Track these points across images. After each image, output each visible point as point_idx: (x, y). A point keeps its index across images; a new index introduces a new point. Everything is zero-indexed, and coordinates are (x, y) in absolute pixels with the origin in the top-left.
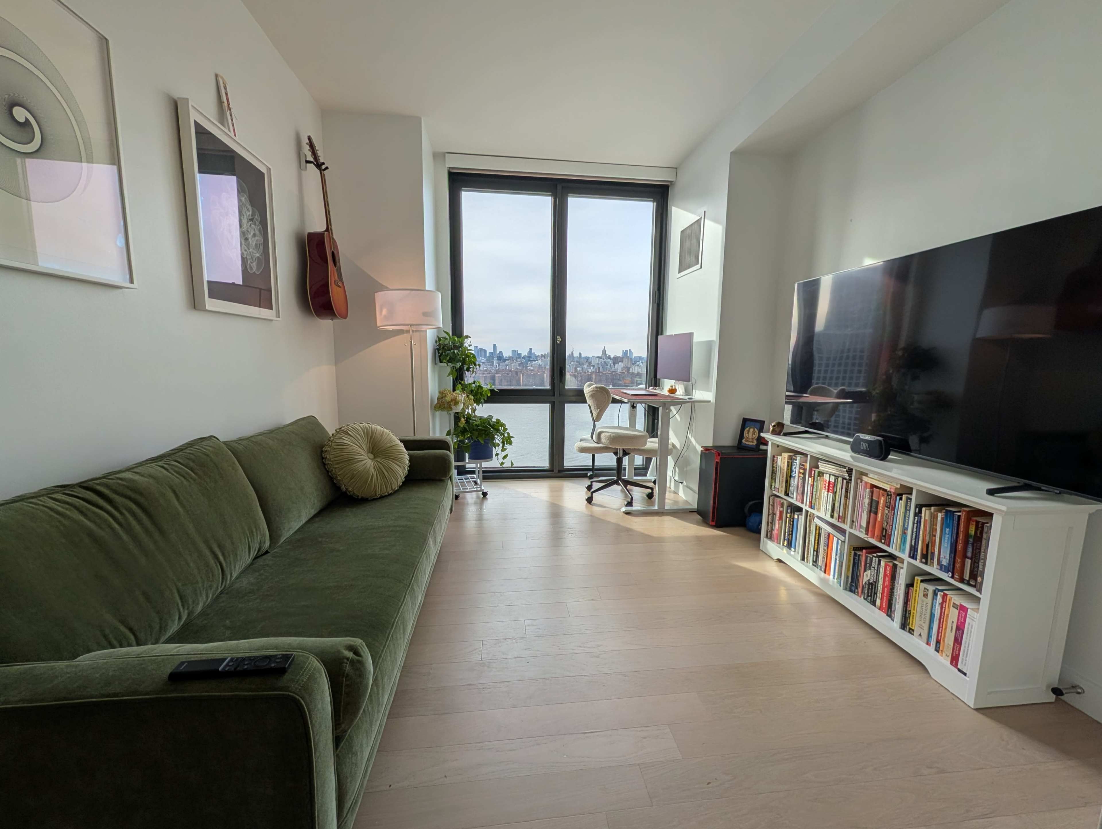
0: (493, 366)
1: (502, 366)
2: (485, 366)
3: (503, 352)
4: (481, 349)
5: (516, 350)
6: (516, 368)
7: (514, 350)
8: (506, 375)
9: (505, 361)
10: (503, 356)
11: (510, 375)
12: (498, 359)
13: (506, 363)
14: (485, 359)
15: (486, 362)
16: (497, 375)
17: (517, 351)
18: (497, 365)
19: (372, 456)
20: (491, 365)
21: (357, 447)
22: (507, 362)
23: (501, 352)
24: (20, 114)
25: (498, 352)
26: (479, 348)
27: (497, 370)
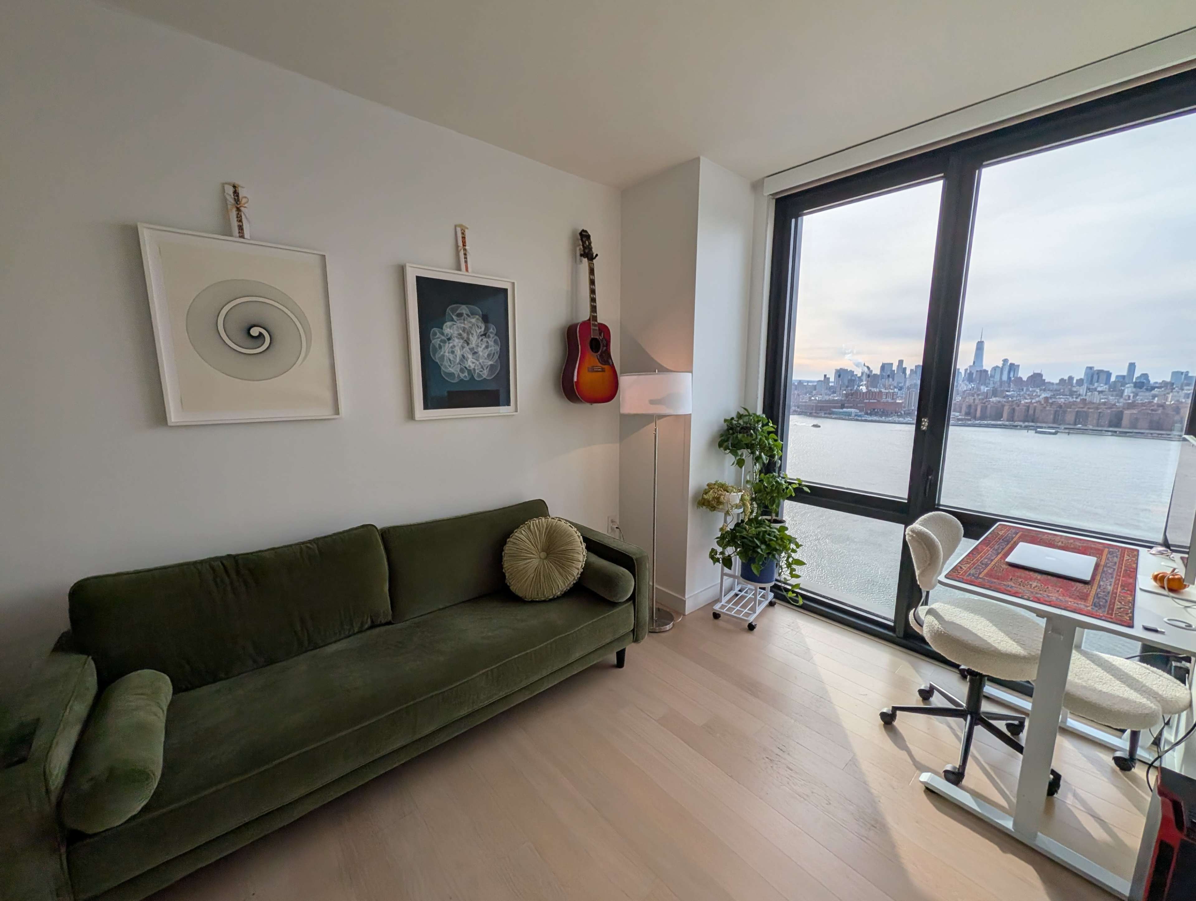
0: (1121, 396)
1: (1143, 397)
2: (1102, 397)
3: (1150, 375)
4: (1100, 372)
5: (1184, 370)
6: (1178, 401)
7: (1177, 372)
8: (1150, 412)
9: (1153, 388)
10: (1149, 381)
11: (1159, 412)
12: (1135, 387)
13: (1153, 392)
14: (1107, 386)
15: (1107, 390)
16: (1127, 412)
17: (1188, 372)
18: (1132, 395)
19: (543, 555)
20: (1117, 395)
21: (530, 544)
22: (1156, 391)
23: (1145, 376)
24: (255, 332)
25: (1137, 374)
26: (1095, 369)
27: (1129, 403)
